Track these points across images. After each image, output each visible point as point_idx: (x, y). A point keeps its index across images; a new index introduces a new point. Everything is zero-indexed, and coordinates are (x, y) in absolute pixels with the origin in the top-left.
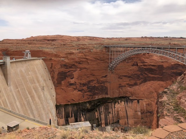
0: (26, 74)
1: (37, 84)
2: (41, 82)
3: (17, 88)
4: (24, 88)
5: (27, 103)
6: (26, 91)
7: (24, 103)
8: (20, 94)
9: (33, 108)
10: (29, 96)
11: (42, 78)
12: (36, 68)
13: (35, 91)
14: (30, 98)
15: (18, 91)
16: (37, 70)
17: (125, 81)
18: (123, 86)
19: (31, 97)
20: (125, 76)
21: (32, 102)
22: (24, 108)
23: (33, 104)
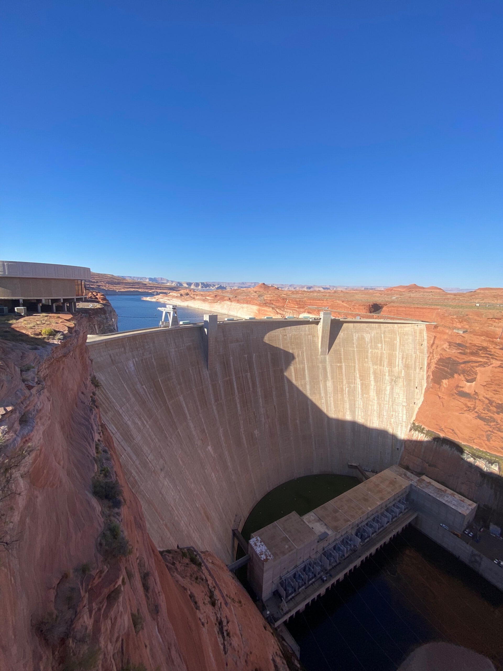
0: (369, 344)
1: (386, 369)
2: (397, 368)
3: (341, 362)
4: (355, 366)
5: (348, 392)
6: (357, 372)
7: (342, 389)
8: (342, 373)
9: (357, 403)
10: (358, 381)
11: (404, 360)
12: (398, 340)
13: (375, 378)
14: (360, 386)
15: (341, 367)
16: (398, 344)
19: (362, 385)
21: (360, 393)
22: (339, 395)
23: (360, 397)
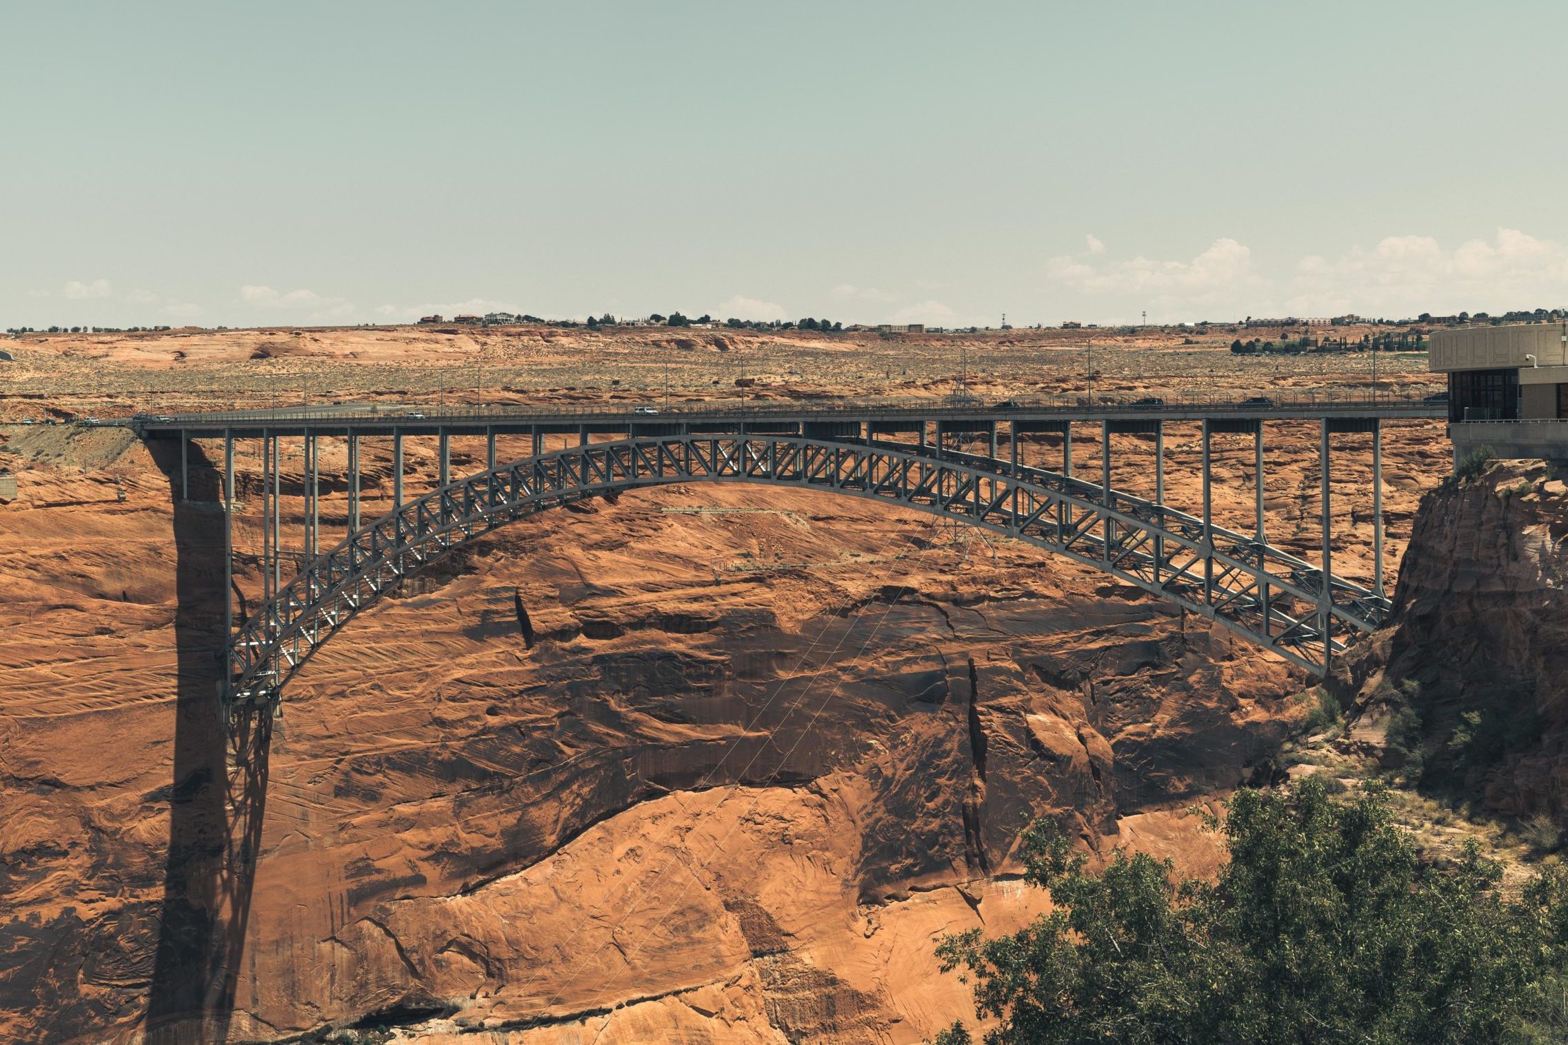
17: (407, 823)
18: (395, 884)
20: (409, 763)
